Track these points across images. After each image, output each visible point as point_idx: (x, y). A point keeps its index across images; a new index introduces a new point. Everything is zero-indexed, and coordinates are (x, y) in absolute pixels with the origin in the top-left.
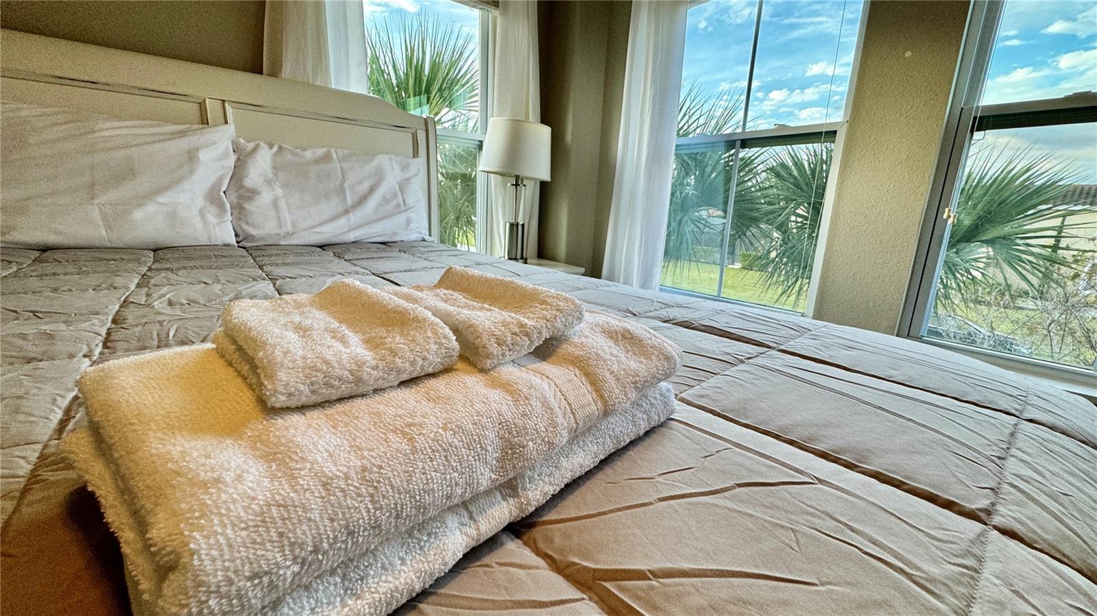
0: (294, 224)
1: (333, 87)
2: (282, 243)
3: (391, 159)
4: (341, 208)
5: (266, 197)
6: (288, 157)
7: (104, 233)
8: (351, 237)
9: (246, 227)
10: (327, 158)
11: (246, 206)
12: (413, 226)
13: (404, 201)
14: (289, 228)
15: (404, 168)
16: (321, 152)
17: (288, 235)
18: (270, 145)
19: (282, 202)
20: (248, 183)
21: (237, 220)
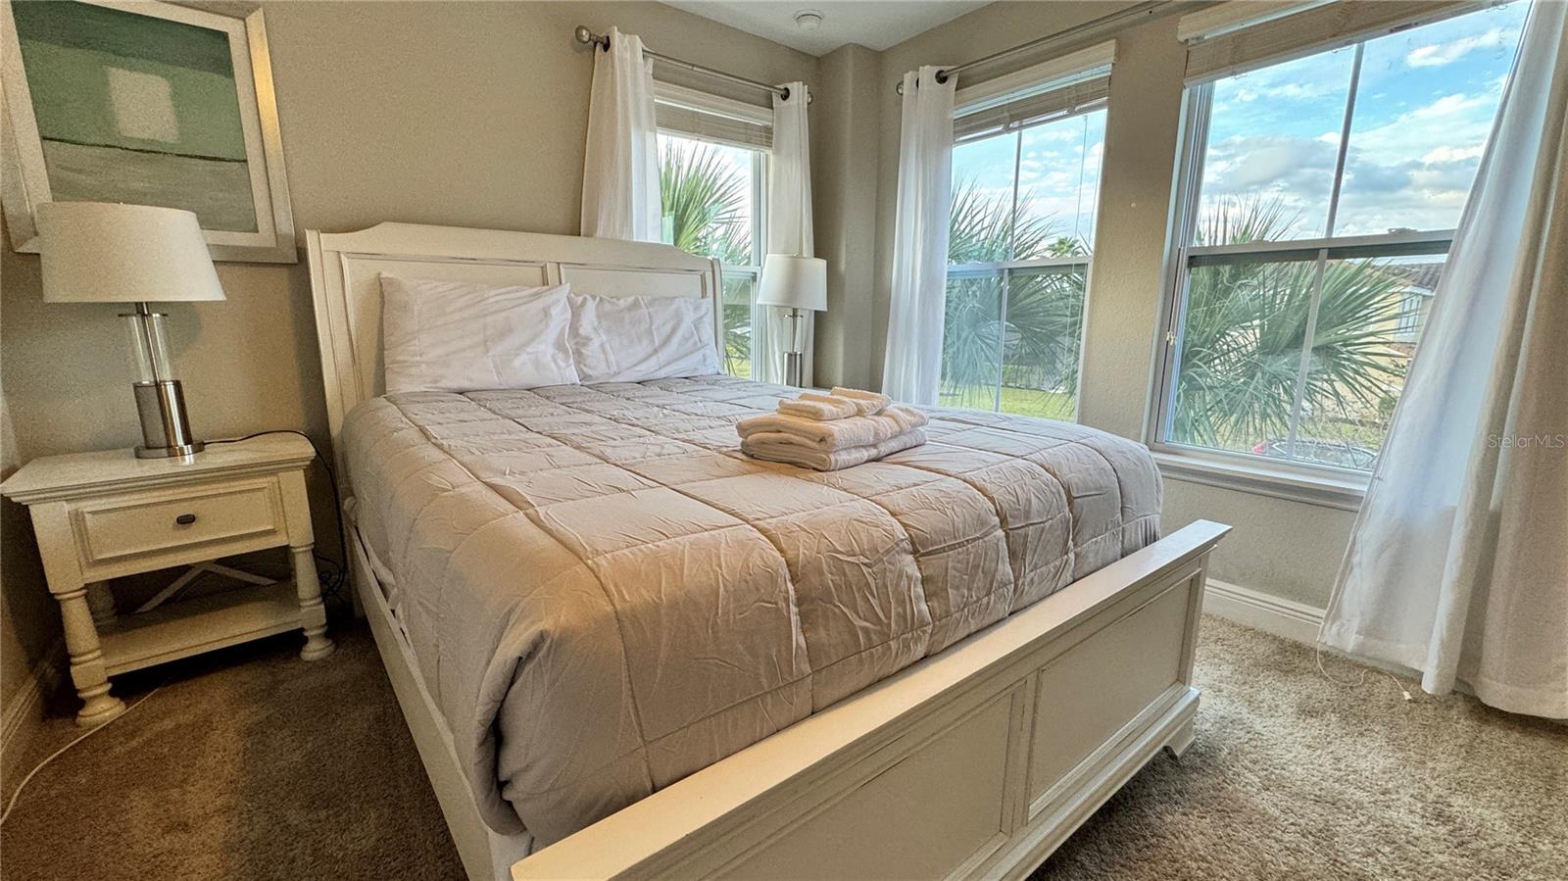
0: (618, 364)
1: (635, 240)
2: (612, 381)
3: (686, 301)
4: (650, 350)
5: (595, 344)
6: (607, 307)
7: (496, 378)
8: (662, 374)
9: (585, 369)
10: (636, 305)
11: (583, 351)
12: (708, 361)
13: (700, 340)
14: (615, 368)
15: (697, 308)
16: (631, 299)
17: (616, 374)
18: (594, 298)
19: (607, 346)
20: (582, 331)
21: (578, 363)
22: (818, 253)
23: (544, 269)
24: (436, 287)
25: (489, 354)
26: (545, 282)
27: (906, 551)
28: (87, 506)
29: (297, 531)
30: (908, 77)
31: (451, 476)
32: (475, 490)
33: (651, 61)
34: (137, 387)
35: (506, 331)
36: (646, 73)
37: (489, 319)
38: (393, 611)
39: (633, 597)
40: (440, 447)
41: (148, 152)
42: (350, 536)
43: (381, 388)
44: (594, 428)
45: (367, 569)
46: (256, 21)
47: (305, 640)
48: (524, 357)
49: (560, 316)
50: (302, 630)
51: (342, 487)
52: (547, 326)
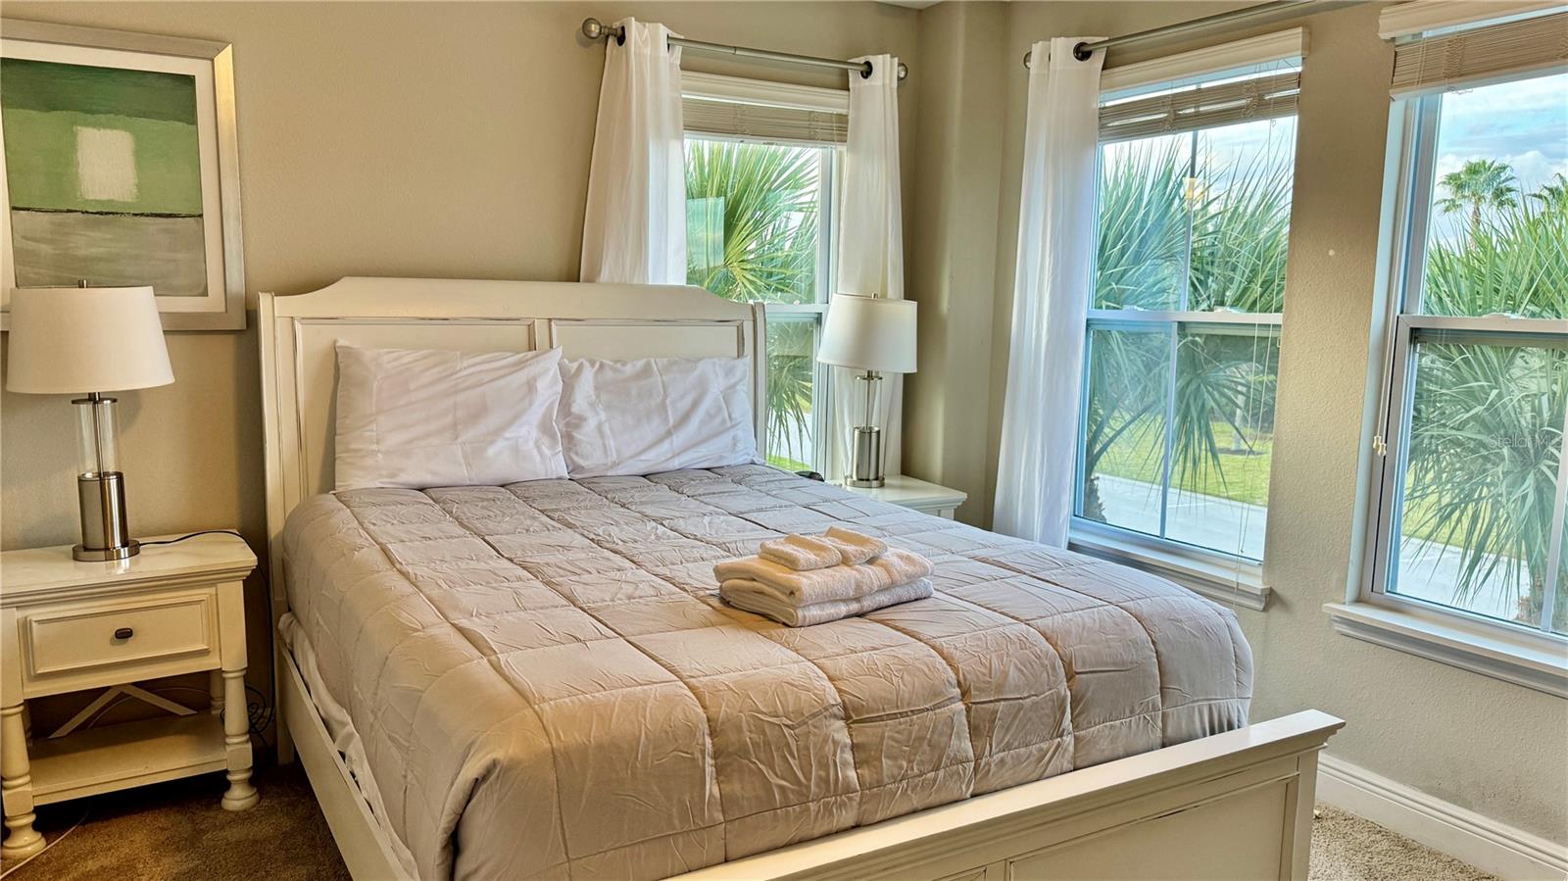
0: (618, 451)
1: (650, 283)
2: (609, 474)
3: (714, 364)
4: (663, 430)
5: (591, 424)
6: (609, 374)
7: (465, 471)
8: (675, 464)
9: (576, 458)
10: (646, 371)
11: (575, 434)
12: (740, 446)
13: (730, 416)
14: (614, 457)
15: (729, 372)
16: (640, 364)
17: (615, 465)
18: (593, 364)
19: (606, 429)
20: (575, 409)
21: (567, 450)
22: (909, 294)
23: (531, 328)
24: (400, 357)
25: (459, 440)
26: (532, 346)
27: (835, 716)
28: (35, 614)
29: (230, 654)
30: (1037, 49)
31: (421, 613)
32: (443, 632)
33: (678, 49)
34: (81, 481)
35: (480, 412)
36: (671, 65)
37: (461, 397)
38: (343, 755)
39: (571, 737)
40: (404, 574)
41: (107, 213)
42: (282, 659)
43: (328, 483)
44: (571, 555)
45: (309, 704)
46: (225, 60)
47: (227, 786)
48: (500, 444)
49: (548, 389)
50: (226, 772)
51: (277, 598)
52: (531, 404)
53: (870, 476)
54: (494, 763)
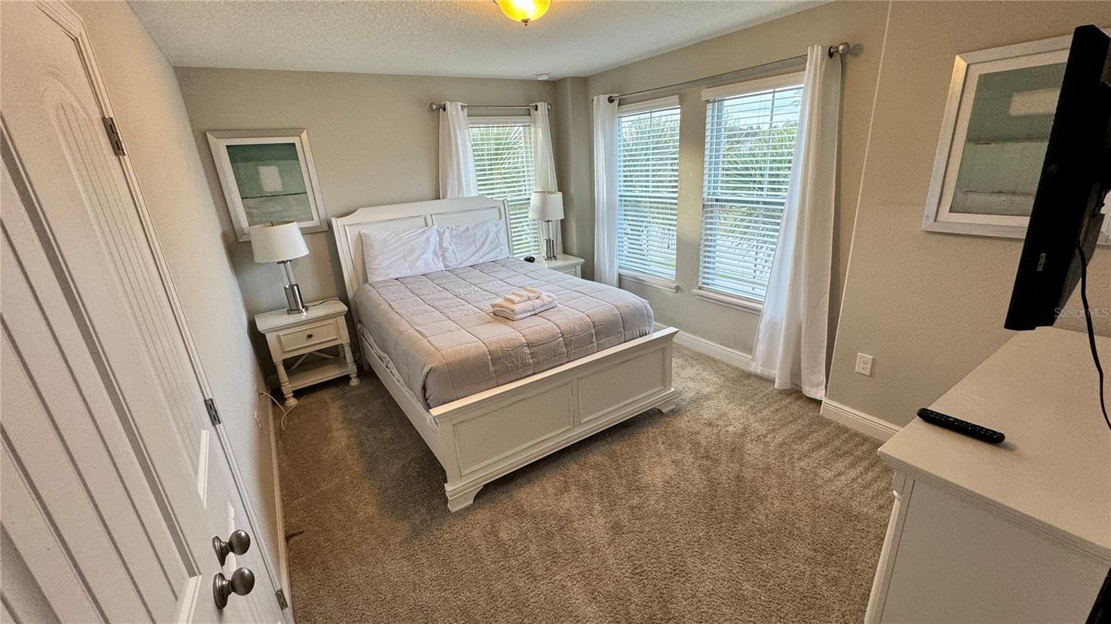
0: (461, 259)
1: (465, 196)
2: (458, 267)
3: (491, 224)
4: (475, 249)
5: (451, 250)
6: (455, 232)
7: (410, 271)
8: (481, 261)
9: (447, 263)
10: (467, 229)
11: (445, 254)
12: (503, 252)
13: (498, 242)
14: (460, 261)
15: (497, 225)
16: (465, 227)
17: (460, 264)
18: (448, 229)
19: (456, 251)
20: (444, 246)
21: (443, 260)
22: (559, 190)
23: (425, 218)
24: (384, 233)
25: (407, 261)
26: (427, 225)
28: (281, 333)
29: (345, 339)
30: (595, 98)
31: (404, 326)
32: (412, 331)
33: (466, 110)
34: (285, 288)
35: (412, 251)
36: (464, 115)
37: (405, 246)
38: (387, 367)
39: (451, 359)
40: (398, 313)
41: (274, 196)
42: (361, 338)
43: (366, 281)
44: (448, 301)
45: (373, 352)
46: (304, 135)
47: (351, 378)
48: (420, 261)
49: (434, 239)
50: (349, 375)
51: (355, 319)
52: (429, 245)
53: (551, 257)
54: (432, 368)
